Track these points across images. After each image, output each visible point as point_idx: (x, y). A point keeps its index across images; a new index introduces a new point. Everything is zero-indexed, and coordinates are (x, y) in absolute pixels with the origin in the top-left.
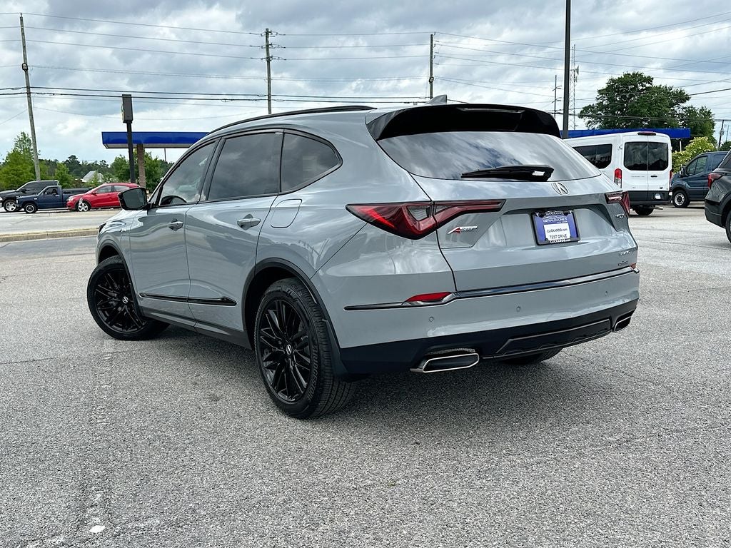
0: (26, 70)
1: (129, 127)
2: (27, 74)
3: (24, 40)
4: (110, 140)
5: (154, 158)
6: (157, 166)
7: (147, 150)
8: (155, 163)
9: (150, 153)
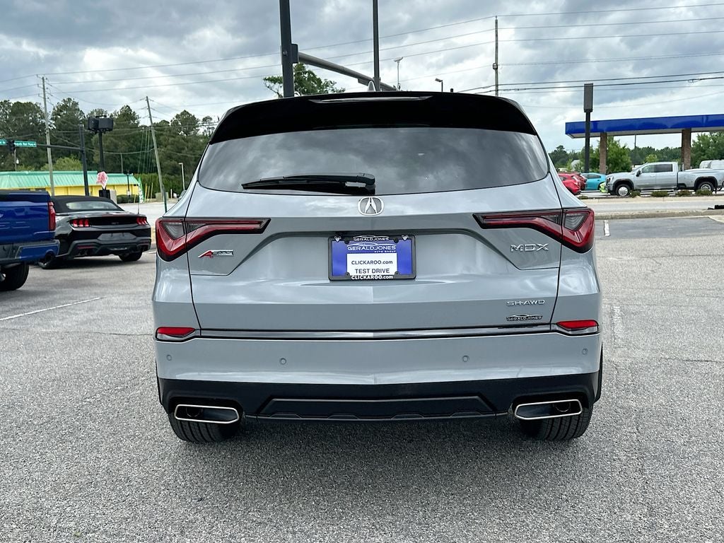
0: (496, 69)
1: (588, 117)
2: (497, 73)
3: (497, 40)
4: (572, 129)
5: (622, 146)
6: (624, 154)
7: (616, 138)
8: (623, 152)
9: (619, 141)
